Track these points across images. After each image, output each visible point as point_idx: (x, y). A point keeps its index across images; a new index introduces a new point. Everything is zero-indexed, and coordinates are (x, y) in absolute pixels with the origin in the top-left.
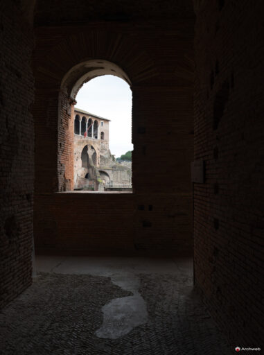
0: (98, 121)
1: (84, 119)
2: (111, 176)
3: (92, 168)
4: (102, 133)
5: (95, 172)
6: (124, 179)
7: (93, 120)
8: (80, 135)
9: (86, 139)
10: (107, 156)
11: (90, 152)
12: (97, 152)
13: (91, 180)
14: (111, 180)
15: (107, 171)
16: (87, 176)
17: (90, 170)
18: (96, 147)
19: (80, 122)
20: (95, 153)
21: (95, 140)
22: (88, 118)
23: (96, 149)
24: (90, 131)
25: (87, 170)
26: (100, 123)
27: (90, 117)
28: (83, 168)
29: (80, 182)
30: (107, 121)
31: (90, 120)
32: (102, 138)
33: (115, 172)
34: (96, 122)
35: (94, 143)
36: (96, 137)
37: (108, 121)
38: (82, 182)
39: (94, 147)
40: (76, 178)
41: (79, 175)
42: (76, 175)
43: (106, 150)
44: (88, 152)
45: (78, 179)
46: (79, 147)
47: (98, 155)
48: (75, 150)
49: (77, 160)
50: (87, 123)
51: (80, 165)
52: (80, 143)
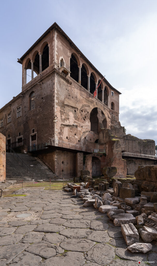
0: (109, 89)
6: (135, 150)
7: (104, 85)
8: (89, 91)
9: (95, 100)
10: (117, 127)
11: (100, 116)
12: (108, 119)
13: (102, 144)
16: (97, 142)
17: (101, 134)
18: (107, 114)
19: (89, 77)
20: (105, 120)
21: (106, 107)
23: (106, 116)
25: (96, 136)
26: (110, 92)
27: (100, 79)
28: (92, 132)
29: (87, 146)
30: (117, 93)
33: (127, 142)
34: (106, 90)
35: (105, 109)
36: (107, 105)
37: (119, 93)
38: (91, 146)
39: (104, 113)
40: (82, 141)
41: (87, 138)
42: (83, 138)
43: (116, 122)
44: (98, 116)
45: (85, 142)
46: (87, 105)
47: (108, 123)
48: (81, 105)
49: (84, 119)
50: (97, 84)
51: (88, 127)
52: (88, 101)
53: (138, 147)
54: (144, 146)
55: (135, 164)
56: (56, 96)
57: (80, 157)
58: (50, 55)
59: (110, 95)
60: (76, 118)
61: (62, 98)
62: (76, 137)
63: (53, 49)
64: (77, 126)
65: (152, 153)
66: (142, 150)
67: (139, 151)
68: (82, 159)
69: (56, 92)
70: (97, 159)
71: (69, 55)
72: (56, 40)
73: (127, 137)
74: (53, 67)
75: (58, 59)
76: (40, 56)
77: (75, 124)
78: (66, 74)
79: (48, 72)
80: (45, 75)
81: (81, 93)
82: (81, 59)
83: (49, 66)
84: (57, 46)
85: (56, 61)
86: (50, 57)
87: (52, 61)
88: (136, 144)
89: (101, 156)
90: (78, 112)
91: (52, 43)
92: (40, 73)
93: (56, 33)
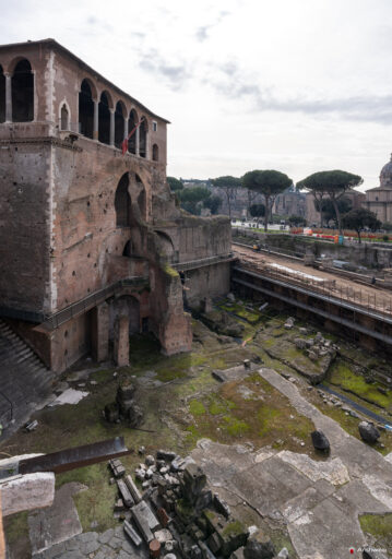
0: (148, 118)
1: (121, 108)
2: (176, 242)
3: (141, 229)
4: (155, 147)
6: (198, 245)
7: (139, 115)
8: (113, 147)
9: (124, 158)
10: (164, 197)
11: (133, 189)
12: (147, 188)
14: (177, 249)
15: (167, 232)
16: (128, 251)
17: (134, 231)
18: (145, 176)
19: (113, 112)
20: (143, 192)
21: (142, 161)
22: (128, 109)
23: (144, 180)
25: (127, 233)
26: (151, 123)
27: (133, 107)
28: (120, 230)
29: (111, 268)
30: (164, 122)
31: (133, 114)
32: (155, 158)
33: (183, 232)
34: (144, 122)
35: (140, 167)
36: (143, 155)
37: (166, 122)
38: (118, 266)
39: (140, 176)
40: (101, 261)
41: (110, 250)
42: (103, 252)
43: (161, 183)
44: (130, 190)
45: (106, 260)
46: (109, 177)
47: (148, 196)
48: (99, 184)
49: (105, 211)
50: (127, 120)
51: (113, 224)
52: (111, 167)
54: (212, 234)
56: (52, 194)
57: (102, 317)
58: (35, 96)
59: (150, 131)
60: (90, 219)
61: (65, 190)
62: (91, 260)
64: (91, 236)
65: (225, 244)
66: (209, 241)
67: (205, 245)
68: (107, 318)
69: (53, 185)
71: (77, 88)
72: (52, 70)
73: (183, 222)
74: (45, 128)
75: (56, 111)
76: (8, 79)
77: (88, 234)
78: (73, 137)
79: (32, 134)
80: (24, 135)
81: (99, 159)
82: (100, 84)
83: (35, 120)
84: (55, 82)
85: (52, 116)
86: (36, 101)
87: (43, 114)
88: (198, 233)
89: (140, 293)
90: (94, 203)
91: (42, 73)
92: (8, 122)
93: (53, 56)
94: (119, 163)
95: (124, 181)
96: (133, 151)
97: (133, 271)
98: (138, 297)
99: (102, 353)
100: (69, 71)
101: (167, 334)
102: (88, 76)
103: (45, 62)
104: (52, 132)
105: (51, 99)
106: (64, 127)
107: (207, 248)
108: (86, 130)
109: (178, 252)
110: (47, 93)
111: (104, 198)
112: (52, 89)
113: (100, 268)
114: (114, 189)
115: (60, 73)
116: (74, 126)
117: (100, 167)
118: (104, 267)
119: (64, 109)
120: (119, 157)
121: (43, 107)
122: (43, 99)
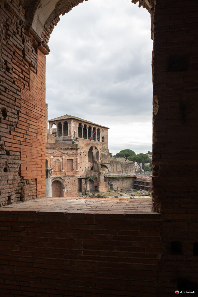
0: (100, 128)
1: (90, 127)
2: (110, 168)
3: (96, 162)
4: (103, 138)
5: (98, 165)
6: (118, 170)
7: (97, 128)
8: (87, 139)
9: (91, 142)
10: (106, 154)
11: (94, 151)
12: (100, 151)
13: (95, 171)
14: (110, 171)
15: (106, 165)
16: (92, 169)
17: (95, 164)
18: (99, 147)
19: (87, 129)
20: (98, 152)
21: (98, 143)
22: (93, 127)
23: (98, 149)
24: (94, 136)
25: (92, 164)
26: (101, 130)
27: (94, 126)
28: (90, 163)
29: (87, 173)
31: (94, 128)
32: (103, 141)
33: (112, 165)
34: (99, 130)
35: (97, 144)
36: (99, 141)
37: (107, 128)
38: (89, 173)
39: (97, 147)
40: (84, 170)
41: (86, 168)
42: (85, 168)
43: (106, 149)
44: (93, 151)
45: (85, 170)
46: (86, 148)
47: (100, 153)
48: (83, 150)
49: (85, 157)
50: (92, 131)
51: (87, 161)
52: (87, 145)
53: (120, 168)
54: (125, 167)
55: (119, 180)
57: (83, 182)
58: (69, 130)
59: (101, 132)
60: (81, 158)
62: (81, 169)
63: (70, 128)
64: (81, 163)
65: (132, 171)
66: (124, 170)
67: (122, 171)
68: (84, 182)
70: (92, 180)
71: (78, 126)
72: (72, 124)
73: (112, 162)
74: (71, 137)
75: (73, 132)
76: (63, 126)
77: (80, 162)
78: (77, 138)
79: (68, 138)
80: (66, 139)
81: (83, 143)
82: (84, 123)
83: (69, 135)
84: (73, 126)
85: (72, 134)
86: (69, 131)
87: (70, 134)
88: (119, 166)
89: (94, 179)
90: (82, 154)
91: (70, 124)
92: (63, 136)
93: (72, 120)
94: (90, 144)
95: (91, 149)
96: (94, 139)
97: (93, 174)
98: (94, 180)
99: (83, 190)
100: (76, 123)
101: (100, 187)
102: (80, 122)
103: (71, 122)
104: (72, 138)
105: (72, 130)
106: (75, 136)
107: (123, 172)
108: (80, 136)
109: (110, 172)
110: (71, 129)
111: (85, 154)
112: (72, 128)
113: (84, 172)
114: (88, 151)
115: (74, 124)
116: (77, 136)
117: (84, 145)
118: (85, 172)
119: (75, 132)
120: (89, 142)
121: (70, 132)
122: (70, 131)
